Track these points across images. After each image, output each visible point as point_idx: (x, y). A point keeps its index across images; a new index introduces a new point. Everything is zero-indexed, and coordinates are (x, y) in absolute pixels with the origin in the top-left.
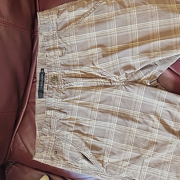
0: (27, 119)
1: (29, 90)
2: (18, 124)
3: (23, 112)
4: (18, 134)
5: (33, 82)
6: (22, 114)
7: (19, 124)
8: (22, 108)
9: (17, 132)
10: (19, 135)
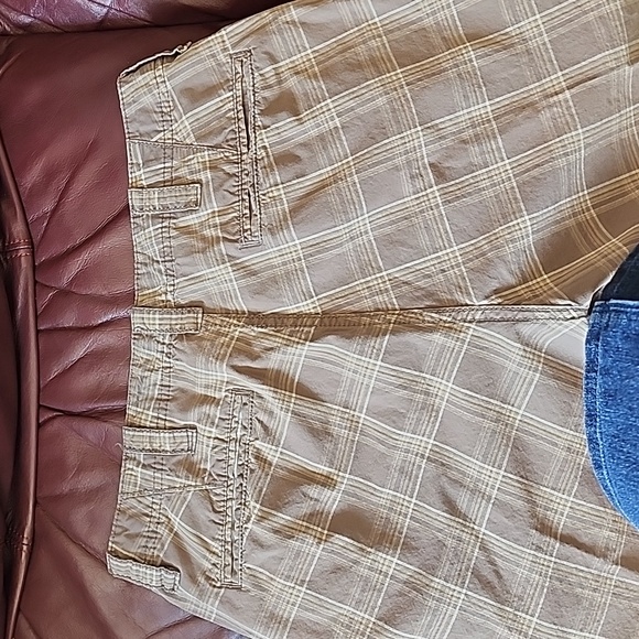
0: (45, 562)
1: (29, 456)
2: (17, 587)
3: (25, 542)
4: (23, 623)
5: (39, 426)
6: (25, 547)
7: (20, 586)
8: (20, 524)
9: (20, 615)
10: (27, 626)
